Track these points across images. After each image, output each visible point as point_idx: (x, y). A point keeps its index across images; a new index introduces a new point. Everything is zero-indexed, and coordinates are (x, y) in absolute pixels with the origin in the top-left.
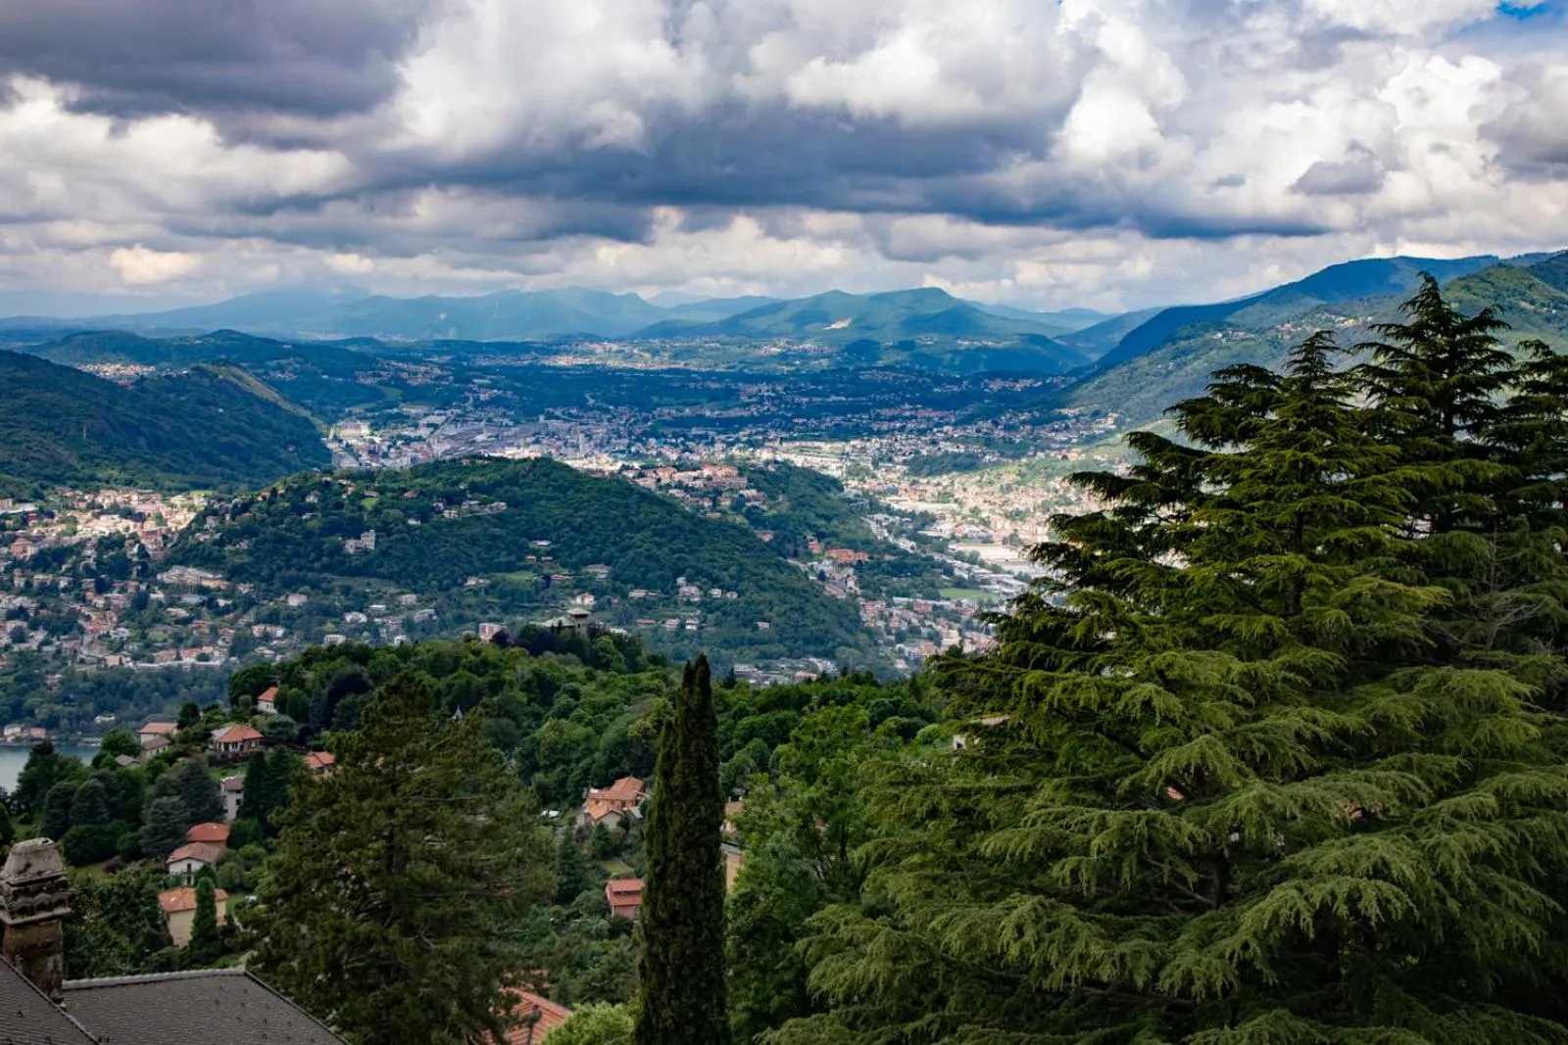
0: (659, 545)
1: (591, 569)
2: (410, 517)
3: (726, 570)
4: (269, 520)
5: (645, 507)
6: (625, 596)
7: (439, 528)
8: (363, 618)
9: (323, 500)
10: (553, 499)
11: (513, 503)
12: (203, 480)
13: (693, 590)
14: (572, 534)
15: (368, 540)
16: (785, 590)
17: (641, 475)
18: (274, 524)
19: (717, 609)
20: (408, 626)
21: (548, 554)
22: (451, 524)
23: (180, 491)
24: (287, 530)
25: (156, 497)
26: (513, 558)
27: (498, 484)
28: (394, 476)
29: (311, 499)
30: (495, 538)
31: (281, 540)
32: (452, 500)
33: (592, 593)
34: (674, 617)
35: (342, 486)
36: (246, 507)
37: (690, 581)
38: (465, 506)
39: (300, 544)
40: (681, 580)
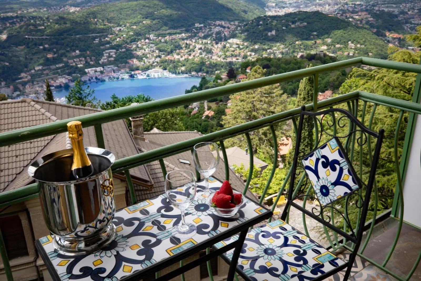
0: (345, 33)
1: (326, 40)
2: (283, 27)
3: (362, 40)
4: (251, 28)
5: (342, 23)
6: (335, 46)
7: (290, 30)
8: (272, 51)
9: (263, 22)
10: (318, 22)
11: (308, 23)
12: (237, 18)
13: (353, 45)
14: (323, 31)
15: (274, 33)
16: (377, 45)
17: (342, 15)
18: (253, 29)
19: (358, 50)
20: (282, 53)
21: (316, 36)
22: (293, 28)
23: (232, 21)
24: (255, 30)
25: (228, 22)
26: (307, 37)
27: (305, 18)
28: (279, 17)
29: (261, 23)
30: (303, 32)
31: (254, 32)
32: (293, 23)
33: (327, 45)
34: (347, 52)
35: (268, 19)
36: (246, 25)
37: (352, 43)
38: (296, 24)
39: (258, 34)
40: (350, 42)
